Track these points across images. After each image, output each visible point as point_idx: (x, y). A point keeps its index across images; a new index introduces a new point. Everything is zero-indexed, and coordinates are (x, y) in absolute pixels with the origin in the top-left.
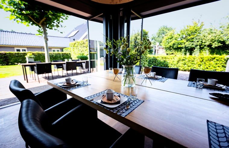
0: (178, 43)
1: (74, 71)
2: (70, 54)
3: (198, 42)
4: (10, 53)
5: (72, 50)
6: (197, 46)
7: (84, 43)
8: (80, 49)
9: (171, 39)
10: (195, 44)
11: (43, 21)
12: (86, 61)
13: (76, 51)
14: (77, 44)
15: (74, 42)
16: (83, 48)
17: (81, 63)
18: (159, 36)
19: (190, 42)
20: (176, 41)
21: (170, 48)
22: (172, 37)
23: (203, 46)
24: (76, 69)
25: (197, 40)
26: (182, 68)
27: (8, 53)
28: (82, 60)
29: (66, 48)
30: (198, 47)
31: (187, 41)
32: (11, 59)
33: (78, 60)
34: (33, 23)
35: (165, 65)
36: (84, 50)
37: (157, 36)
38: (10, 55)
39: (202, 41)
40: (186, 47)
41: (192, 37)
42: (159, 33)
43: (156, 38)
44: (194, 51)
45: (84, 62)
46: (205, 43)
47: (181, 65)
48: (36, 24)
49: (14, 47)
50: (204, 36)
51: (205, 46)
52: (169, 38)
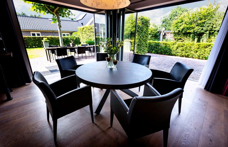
0: (187, 27)
1: (84, 55)
2: (79, 38)
3: (208, 26)
4: (28, 37)
5: (81, 35)
6: (206, 31)
7: (91, 28)
8: (88, 34)
9: (181, 23)
10: (205, 29)
11: (57, 10)
12: (93, 46)
13: (85, 36)
14: (85, 29)
15: (82, 27)
16: (90, 33)
17: (89, 48)
18: (171, 18)
19: (200, 27)
20: (186, 26)
21: (178, 33)
22: (182, 21)
23: (213, 31)
24: (85, 53)
25: (207, 25)
26: (180, 54)
27: (27, 37)
28: (90, 45)
29: (75, 32)
30: (208, 32)
31: (197, 25)
32: (30, 43)
33: (87, 45)
34: (49, 12)
35: (165, 50)
36: (92, 36)
37: (169, 19)
38: (28, 39)
39: (212, 26)
40: (194, 33)
41: (203, 21)
42: (172, 14)
43: (167, 21)
44: (203, 36)
45: (92, 47)
46: (215, 28)
47: (179, 51)
48: (51, 12)
49: (30, 31)
50: (216, 21)
51: (215, 31)
52: (179, 22)
